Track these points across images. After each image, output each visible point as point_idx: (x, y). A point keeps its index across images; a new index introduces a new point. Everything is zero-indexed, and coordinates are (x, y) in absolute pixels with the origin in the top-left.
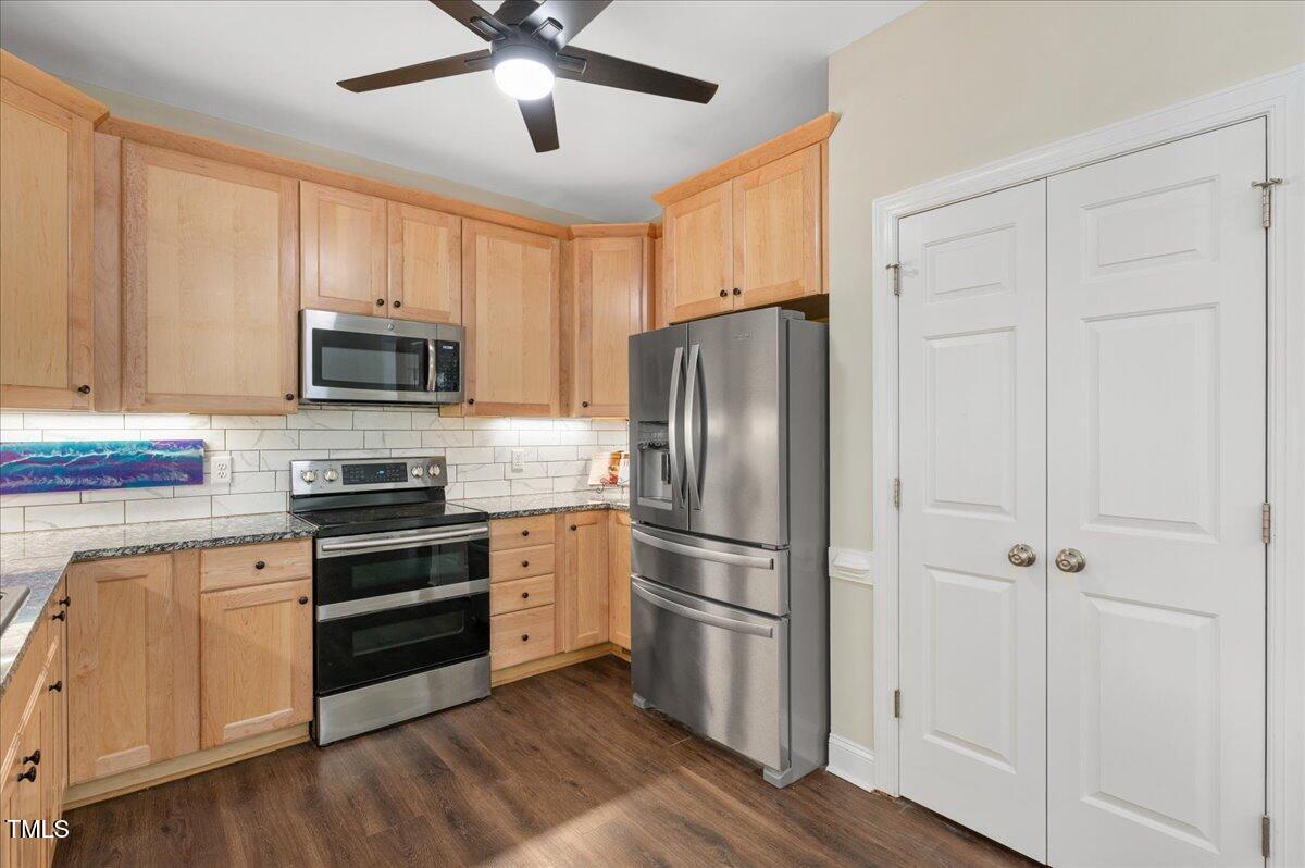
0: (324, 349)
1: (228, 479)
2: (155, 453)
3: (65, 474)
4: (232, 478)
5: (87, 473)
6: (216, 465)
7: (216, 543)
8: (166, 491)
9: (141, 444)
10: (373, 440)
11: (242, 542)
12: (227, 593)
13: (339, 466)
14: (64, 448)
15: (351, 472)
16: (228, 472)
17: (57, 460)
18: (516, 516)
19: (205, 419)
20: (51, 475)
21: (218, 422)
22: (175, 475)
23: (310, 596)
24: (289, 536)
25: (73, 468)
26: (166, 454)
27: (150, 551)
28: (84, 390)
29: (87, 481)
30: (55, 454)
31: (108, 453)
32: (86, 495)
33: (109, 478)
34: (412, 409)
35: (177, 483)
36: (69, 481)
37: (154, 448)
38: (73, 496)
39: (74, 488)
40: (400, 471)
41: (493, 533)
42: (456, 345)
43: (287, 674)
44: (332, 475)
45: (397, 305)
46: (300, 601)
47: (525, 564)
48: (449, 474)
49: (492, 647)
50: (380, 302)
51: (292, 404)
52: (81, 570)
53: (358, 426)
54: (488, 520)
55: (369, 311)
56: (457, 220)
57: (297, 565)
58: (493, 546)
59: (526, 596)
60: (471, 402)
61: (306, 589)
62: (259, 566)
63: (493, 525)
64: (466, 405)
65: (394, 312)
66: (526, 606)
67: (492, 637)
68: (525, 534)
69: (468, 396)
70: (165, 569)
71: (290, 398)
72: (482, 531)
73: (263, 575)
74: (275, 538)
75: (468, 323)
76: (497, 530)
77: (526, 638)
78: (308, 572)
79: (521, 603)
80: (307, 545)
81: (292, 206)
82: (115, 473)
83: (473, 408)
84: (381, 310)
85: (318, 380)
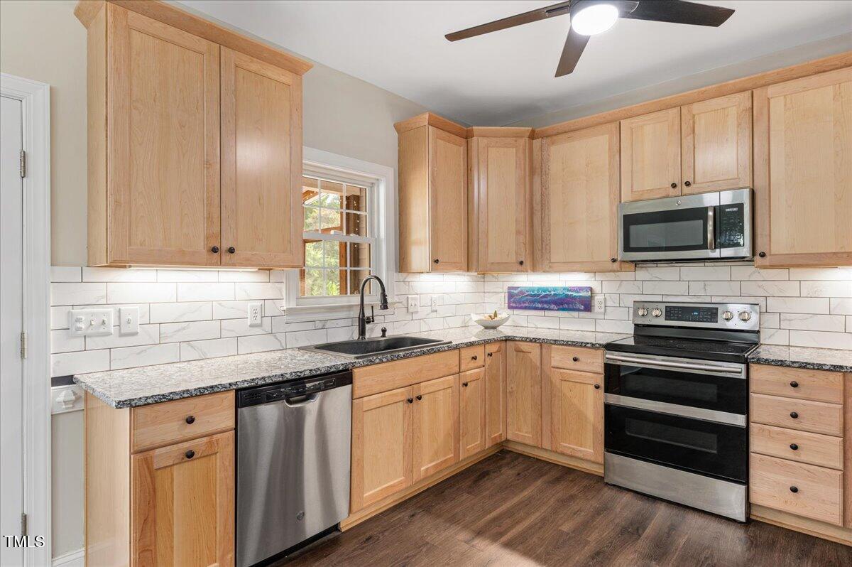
0: (631, 228)
1: (603, 310)
2: (570, 293)
3: (539, 302)
4: (605, 310)
5: (546, 302)
6: (597, 302)
7: (556, 342)
8: (575, 314)
9: (565, 289)
10: (696, 289)
11: (567, 344)
12: (562, 370)
13: (663, 307)
14: (539, 289)
15: (671, 312)
16: (603, 305)
17: (535, 295)
18: (781, 365)
19: (592, 275)
20: (533, 302)
21: (599, 277)
22: (578, 306)
23: (602, 385)
24: (589, 345)
25: (541, 300)
26: (574, 294)
27: (531, 341)
28: (521, 263)
29: (545, 306)
30: (536, 292)
31: (552, 293)
32: (547, 313)
33: (553, 305)
34: (731, 264)
35: (579, 310)
36: (540, 306)
37: (570, 291)
38: (541, 313)
39: (542, 309)
40: (712, 314)
41: (753, 375)
42: (741, 206)
43: (590, 428)
44: (658, 312)
45: (688, 184)
46: (597, 387)
47: (795, 416)
48: (771, 321)
49: (752, 480)
50: (674, 186)
51: (616, 265)
52: (509, 343)
53: (684, 278)
54: (746, 362)
55: (664, 194)
56: (748, 94)
57: (595, 364)
58: (753, 387)
59: (794, 447)
60: (763, 255)
61: (600, 380)
62: (575, 360)
63: (754, 367)
64: (758, 258)
65: (686, 190)
66: (797, 458)
67: (752, 472)
68: (795, 385)
69: (759, 250)
70: (538, 351)
71: (614, 261)
72: (734, 370)
73: (577, 365)
74: (582, 345)
75: (760, 184)
76: (759, 375)
77: (794, 490)
78: (601, 370)
79: (790, 454)
80: (600, 352)
81: (616, 139)
82: (555, 303)
83: (766, 261)
84: (677, 191)
85: (627, 248)
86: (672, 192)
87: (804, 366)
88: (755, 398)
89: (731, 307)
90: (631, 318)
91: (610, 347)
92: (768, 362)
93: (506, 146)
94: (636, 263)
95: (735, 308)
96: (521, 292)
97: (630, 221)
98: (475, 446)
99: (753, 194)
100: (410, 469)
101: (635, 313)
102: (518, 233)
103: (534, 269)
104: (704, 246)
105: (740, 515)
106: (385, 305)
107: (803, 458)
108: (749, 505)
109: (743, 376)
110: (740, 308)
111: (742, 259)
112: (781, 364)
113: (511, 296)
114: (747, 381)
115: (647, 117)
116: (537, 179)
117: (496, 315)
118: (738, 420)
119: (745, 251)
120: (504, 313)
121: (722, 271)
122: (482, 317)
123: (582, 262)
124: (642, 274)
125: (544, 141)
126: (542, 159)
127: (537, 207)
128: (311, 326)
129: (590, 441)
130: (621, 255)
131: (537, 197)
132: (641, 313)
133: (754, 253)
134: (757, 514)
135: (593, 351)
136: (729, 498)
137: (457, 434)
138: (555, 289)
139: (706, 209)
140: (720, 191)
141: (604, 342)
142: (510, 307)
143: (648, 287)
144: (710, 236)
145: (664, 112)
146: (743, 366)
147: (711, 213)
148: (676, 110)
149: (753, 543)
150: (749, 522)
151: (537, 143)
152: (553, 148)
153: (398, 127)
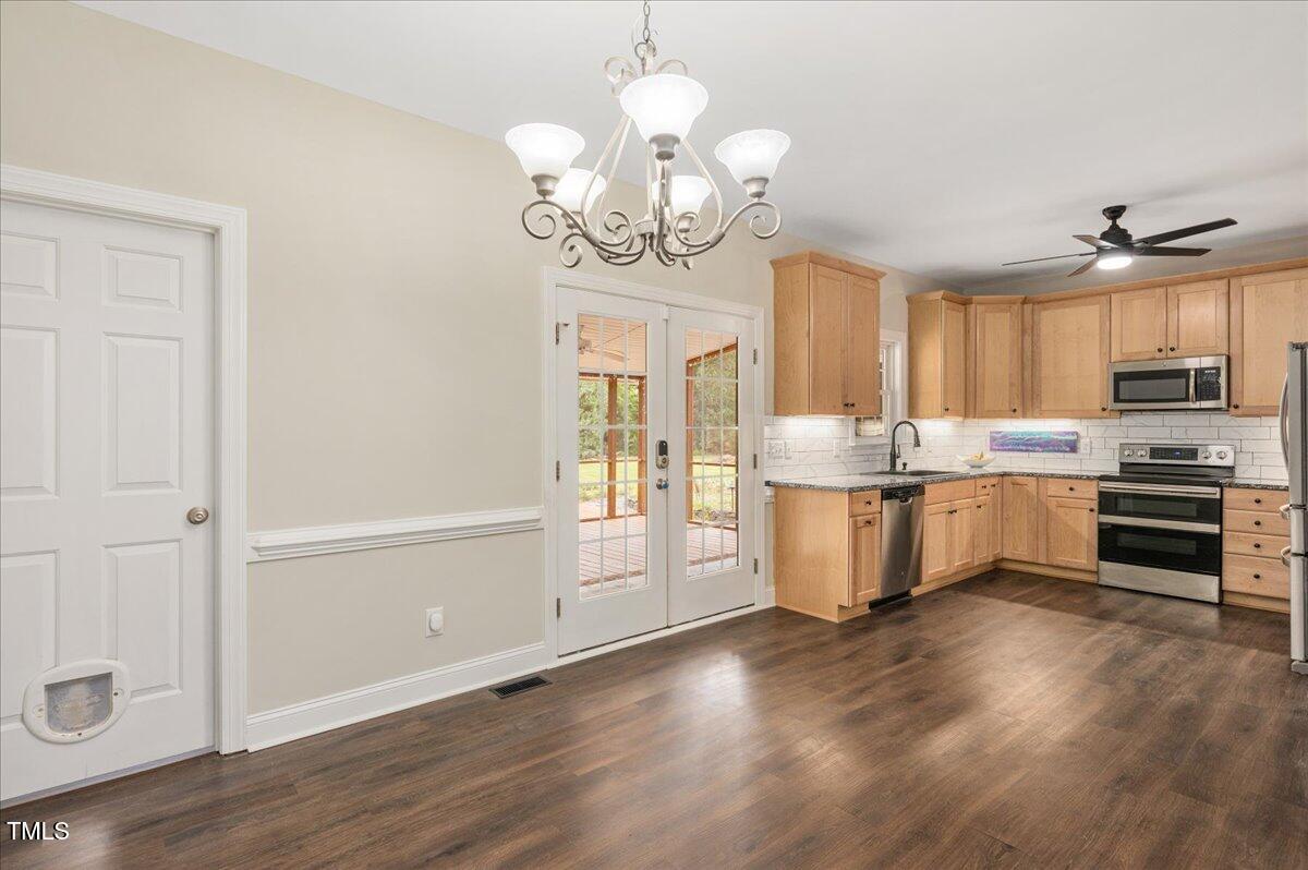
0: (1121, 383)
1: (1088, 452)
2: (1056, 437)
3: (1023, 445)
4: (1091, 451)
5: (1030, 445)
6: (1083, 445)
7: (1052, 476)
8: (1060, 455)
9: (1050, 433)
11: (1064, 477)
12: (1057, 498)
13: (1147, 448)
14: (1022, 434)
15: (1156, 452)
16: (1088, 448)
17: (1020, 439)
19: (1079, 421)
20: (1017, 444)
21: (1085, 422)
22: (1064, 448)
23: (1096, 508)
24: (1084, 478)
25: (1026, 443)
26: (1060, 438)
27: (1028, 475)
28: (1015, 410)
29: (1030, 448)
30: (1020, 436)
31: (1037, 437)
33: (1038, 448)
35: (1064, 452)
36: (1024, 448)
37: (1055, 435)
38: (1025, 454)
39: (1027, 451)
40: (1193, 453)
41: (1226, 496)
42: (1218, 369)
43: (1084, 544)
44: (1143, 453)
45: (1172, 349)
46: (1092, 510)
47: (1258, 523)
48: (1245, 459)
49: (1224, 574)
50: (1160, 350)
51: (1106, 414)
52: (1006, 478)
53: (1166, 423)
54: (1221, 486)
55: (1150, 356)
56: (1225, 281)
57: (1091, 492)
58: (1226, 504)
59: (1258, 546)
60: (1236, 407)
61: (1095, 505)
62: (1071, 489)
63: (1226, 490)
64: (1232, 409)
65: (1171, 354)
66: (1259, 554)
67: (1224, 567)
68: (1258, 501)
69: (1234, 402)
70: (1035, 483)
71: (1104, 410)
72: (1212, 492)
73: (1073, 494)
74: (1078, 477)
75: (1235, 351)
76: (1230, 495)
77: (1257, 577)
78: (1095, 496)
79: (1254, 551)
80: (1095, 483)
81: (1106, 309)
82: (1040, 445)
83: (1239, 411)
84: (1163, 355)
85: (1117, 399)
86: (1158, 355)
87: (1265, 488)
88: (1227, 513)
89: (1211, 448)
90: (1117, 458)
91: (1103, 478)
92: (1238, 486)
93: (1002, 311)
94: (1122, 412)
95: (1214, 449)
96: (1004, 437)
97: (1119, 378)
98: (984, 556)
99: (1229, 359)
100: (949, 563)
101: (1122, 453)
102: (1011, 385)
103: (1024, 416)
104: (1186, 399)
105: (1214, 597)
106: (917, 444)
107: (1264, 554)
108: (1222, 592)
109: (1218, 496)
110: (1219, 448)
111: (1220, 409)
112: (1248, 487)
113: (993, 439)
114: (1221, 500)
115: (1137, 293)
116: (1028, 339)
117: (982, 456)
118: (1214, 529)
119: (1223, 403)
120: (988, 455)
121: (1203, 419)
122: (967, 458)
123: (1072, 411)
124: (1127, 420)
125: (1036, 307)
126: (1033, 322)
127: (1028, 363)
128: (862, 458)
129: (1084, 554)
130: (1111, 405)
131: (1028, 353)
132: (1126, 453)
133: (1229, 405)
134: (1228, 599)
135: (1088, 482)
136: (1207, 586)
137: (973, 545)
138: (1040, 433)
139: (1189, 370)
140: (1200, 356)
141: (1098, 474)
142: (991, 450)
143: (1133, 432)
144: (1192, 391)
145: (1152, 290)
146: (1218, 489)
147: (1192, 373)
148: (1162, 290)
149: (1223, 614)
150: (1220, 604)
151: (1028, 308)
152: (1044, 314)
153: (909, 299)
